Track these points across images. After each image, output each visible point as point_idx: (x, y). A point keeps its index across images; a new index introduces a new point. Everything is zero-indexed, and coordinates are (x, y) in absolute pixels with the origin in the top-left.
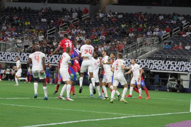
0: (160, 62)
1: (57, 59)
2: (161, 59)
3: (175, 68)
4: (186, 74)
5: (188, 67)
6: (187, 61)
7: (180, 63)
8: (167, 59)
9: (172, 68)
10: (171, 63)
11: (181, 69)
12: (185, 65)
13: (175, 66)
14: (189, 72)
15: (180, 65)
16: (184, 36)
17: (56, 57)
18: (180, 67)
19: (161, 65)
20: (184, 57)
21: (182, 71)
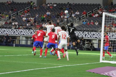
0: (80, 33)
1: (17, 32)
2: (80, 31)
3: (89, 36)
4: (96, 40)
5: (97, 35)
6: (96, 32)
7: (92, 33)
8: (84, 31)
9: (87, 36)
10: (86, 33)
11: (93, 36)
12: (95, 34)
13: (89, 35)
14: (97, 38)
15: (92, 34)
16: (94, 16)
17: (17, 30)
18: (92, 35)
19: (81, 34)
20: (94, 29)
21: (94, 38)
